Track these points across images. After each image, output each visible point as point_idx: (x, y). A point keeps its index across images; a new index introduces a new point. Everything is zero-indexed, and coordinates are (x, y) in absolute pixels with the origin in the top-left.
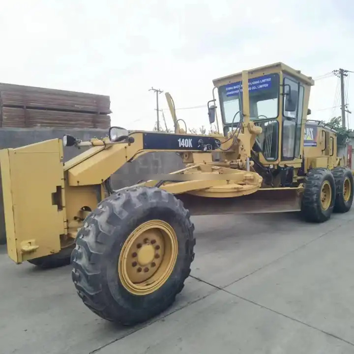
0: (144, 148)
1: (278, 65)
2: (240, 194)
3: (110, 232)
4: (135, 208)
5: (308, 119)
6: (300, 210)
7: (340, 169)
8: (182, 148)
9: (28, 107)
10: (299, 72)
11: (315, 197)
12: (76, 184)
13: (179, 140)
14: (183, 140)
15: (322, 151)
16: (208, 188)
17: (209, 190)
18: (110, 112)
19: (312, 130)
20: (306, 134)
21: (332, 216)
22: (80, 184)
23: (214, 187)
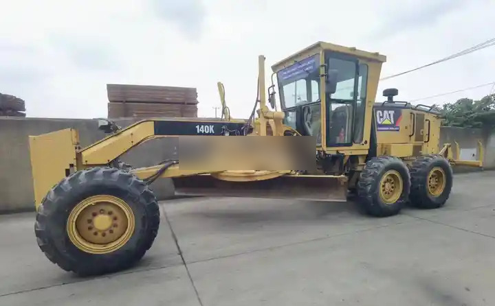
0: (155, 134)
1: (318, 45)
2: (254, 179)
3: (54, 200)
4: (80, 183)
5: (394, 100)
6: (345, 201)
7: (425, 158)
8: (201, 134)
9: (127, 102)
10: (354, 49)
11: (369, 188)
12: (84, 163)
13: (198, 127)
14: (202, 126)
15: (410, 136)
16: (222, 172)
17: (222, 174)
18: (197, 102)
19: (392, 112)
20: (382, 117)
21: (402, 211)
22: (88, 163)
23: (229, 171)
